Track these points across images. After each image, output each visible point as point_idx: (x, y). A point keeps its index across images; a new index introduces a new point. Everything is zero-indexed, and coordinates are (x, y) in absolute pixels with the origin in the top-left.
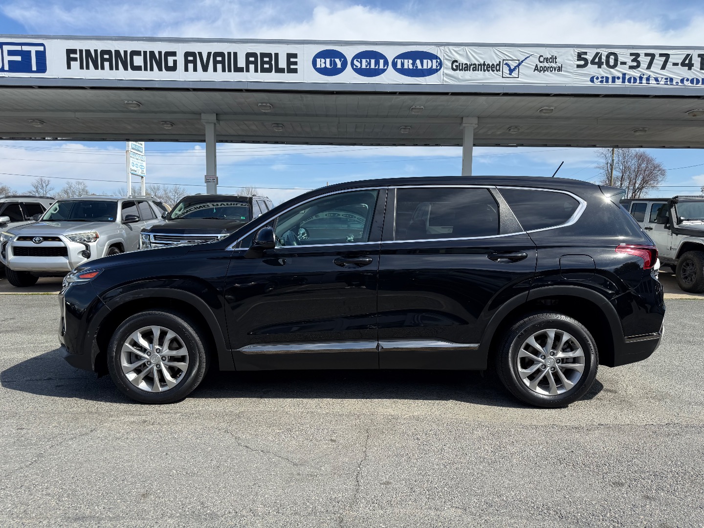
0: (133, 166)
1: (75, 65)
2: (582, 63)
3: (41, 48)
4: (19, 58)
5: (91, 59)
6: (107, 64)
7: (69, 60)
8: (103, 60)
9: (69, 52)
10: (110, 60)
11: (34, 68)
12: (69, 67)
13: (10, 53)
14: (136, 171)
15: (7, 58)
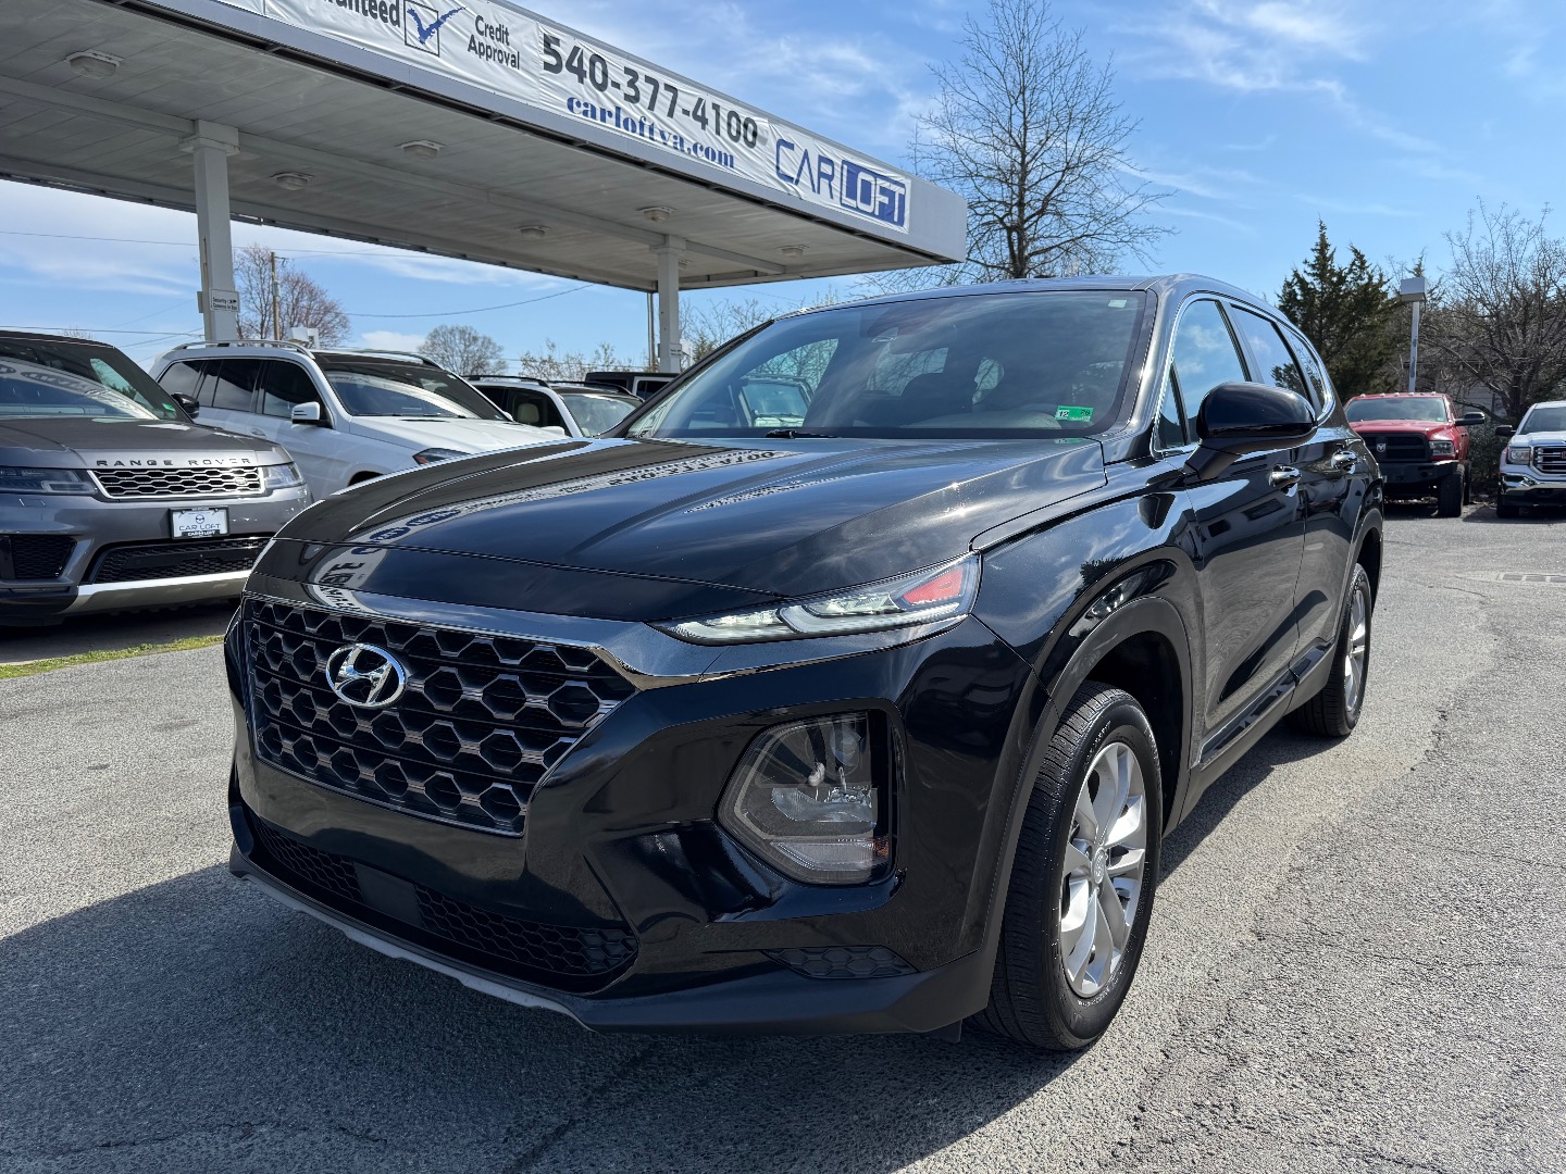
2: (552, 60)
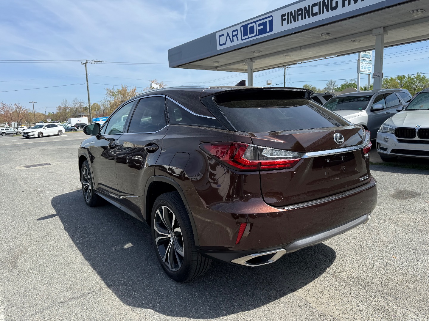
0: (362, 68)
1: (285, 22)
3: (271, 18)
4: (262, 27)
5: (292, 16)
6: (300, 17)
7: (283, 20)
8: (298, 15)
9: (283, 15)
10: (301, 14)
11: (268, 30)
12: (282, 25)
13: (259, 25)
14: (364, 72)
15: (258, 28)
